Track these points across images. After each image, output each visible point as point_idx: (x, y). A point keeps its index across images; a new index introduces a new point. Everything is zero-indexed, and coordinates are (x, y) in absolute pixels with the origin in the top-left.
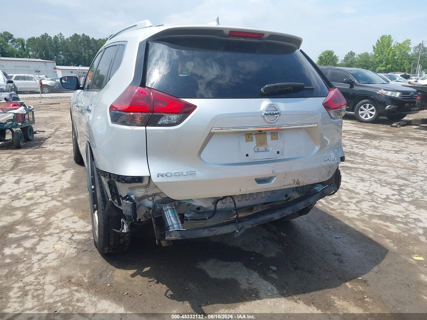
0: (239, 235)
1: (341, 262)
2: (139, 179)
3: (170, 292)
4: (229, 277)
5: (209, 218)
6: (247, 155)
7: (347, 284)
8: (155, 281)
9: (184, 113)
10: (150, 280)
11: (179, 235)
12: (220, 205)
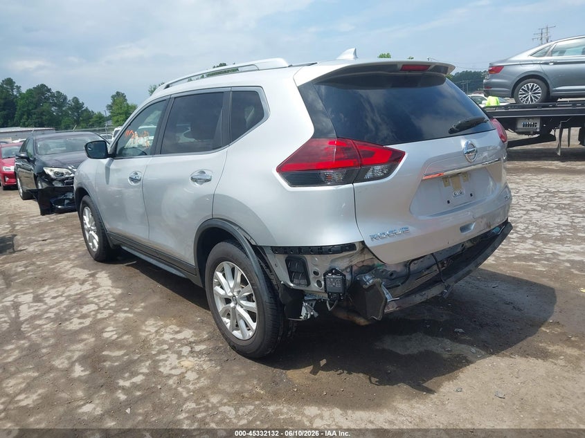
0: (447, 295)
1: (520, 310)
2: (350, 247)
3: (374, 380)
4: (422, 349)
5: (402, 284)
6: (449, 202)
7: (543, 329)
8: (345, 372)
9: (394, 161)
10: (339, 372)
11: (396, 306)
12: (413, 267)
